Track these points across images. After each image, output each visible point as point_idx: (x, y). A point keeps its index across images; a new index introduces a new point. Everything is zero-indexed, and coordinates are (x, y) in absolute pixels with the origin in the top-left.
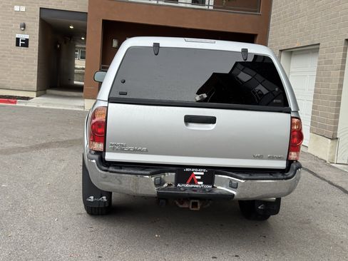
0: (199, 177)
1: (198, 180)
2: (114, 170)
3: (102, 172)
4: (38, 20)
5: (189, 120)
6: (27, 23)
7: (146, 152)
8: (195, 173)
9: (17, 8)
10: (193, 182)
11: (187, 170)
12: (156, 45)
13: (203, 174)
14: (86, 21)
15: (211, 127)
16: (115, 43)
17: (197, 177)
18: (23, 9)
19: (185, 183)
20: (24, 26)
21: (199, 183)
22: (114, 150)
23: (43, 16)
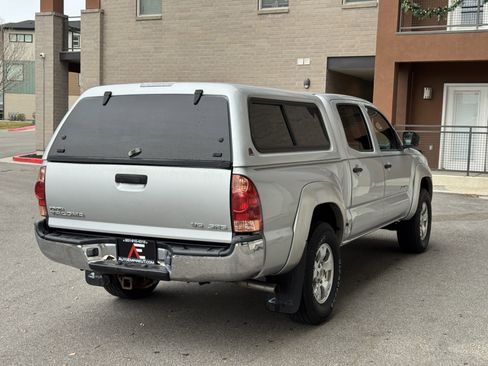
0: (140, 251)
1: (140, 254)
4: (325, 73)
5: (120, 179)
6: (312, 79)
7: (83, 218)
8: (135, 245)
9: (300, 62)
10: (134, 256)
11: (127, 240)
13: (143, 246)
16: (427, 94)
17: (138, 250)
18: (307, 62)
19: (127, 256)
20: (308, 83)
21: (141, 257)
23: (331, 68)
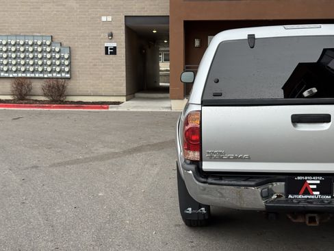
0: (315, 187)
1: (314, 190)
2: (213, 181)
3: (200, 184)
4: (124, 28)
5: (297, 119)
6: (114, 32)
7: (249, 160)
8: (308, 182)
9: (104, 19)
10: (307, 192)
11: (299, 178)
12: (251, 37)
13: (318, 182)
14: (168, 23)
15: (325, 127)
16: (197, 43)
17: (311, 187)
18: (110, 19)
19: (298, 194)
20: (111, 35)
21: (315, 193)
22: (211, 159)
23: (129, 24)
